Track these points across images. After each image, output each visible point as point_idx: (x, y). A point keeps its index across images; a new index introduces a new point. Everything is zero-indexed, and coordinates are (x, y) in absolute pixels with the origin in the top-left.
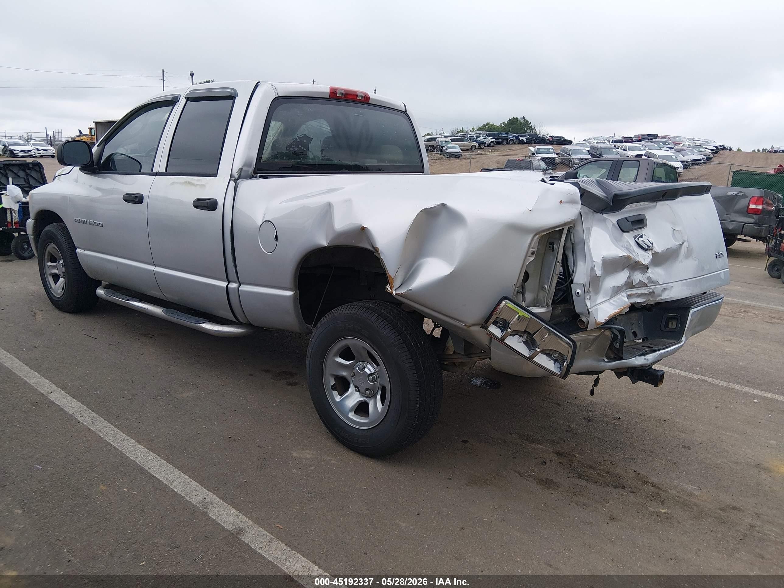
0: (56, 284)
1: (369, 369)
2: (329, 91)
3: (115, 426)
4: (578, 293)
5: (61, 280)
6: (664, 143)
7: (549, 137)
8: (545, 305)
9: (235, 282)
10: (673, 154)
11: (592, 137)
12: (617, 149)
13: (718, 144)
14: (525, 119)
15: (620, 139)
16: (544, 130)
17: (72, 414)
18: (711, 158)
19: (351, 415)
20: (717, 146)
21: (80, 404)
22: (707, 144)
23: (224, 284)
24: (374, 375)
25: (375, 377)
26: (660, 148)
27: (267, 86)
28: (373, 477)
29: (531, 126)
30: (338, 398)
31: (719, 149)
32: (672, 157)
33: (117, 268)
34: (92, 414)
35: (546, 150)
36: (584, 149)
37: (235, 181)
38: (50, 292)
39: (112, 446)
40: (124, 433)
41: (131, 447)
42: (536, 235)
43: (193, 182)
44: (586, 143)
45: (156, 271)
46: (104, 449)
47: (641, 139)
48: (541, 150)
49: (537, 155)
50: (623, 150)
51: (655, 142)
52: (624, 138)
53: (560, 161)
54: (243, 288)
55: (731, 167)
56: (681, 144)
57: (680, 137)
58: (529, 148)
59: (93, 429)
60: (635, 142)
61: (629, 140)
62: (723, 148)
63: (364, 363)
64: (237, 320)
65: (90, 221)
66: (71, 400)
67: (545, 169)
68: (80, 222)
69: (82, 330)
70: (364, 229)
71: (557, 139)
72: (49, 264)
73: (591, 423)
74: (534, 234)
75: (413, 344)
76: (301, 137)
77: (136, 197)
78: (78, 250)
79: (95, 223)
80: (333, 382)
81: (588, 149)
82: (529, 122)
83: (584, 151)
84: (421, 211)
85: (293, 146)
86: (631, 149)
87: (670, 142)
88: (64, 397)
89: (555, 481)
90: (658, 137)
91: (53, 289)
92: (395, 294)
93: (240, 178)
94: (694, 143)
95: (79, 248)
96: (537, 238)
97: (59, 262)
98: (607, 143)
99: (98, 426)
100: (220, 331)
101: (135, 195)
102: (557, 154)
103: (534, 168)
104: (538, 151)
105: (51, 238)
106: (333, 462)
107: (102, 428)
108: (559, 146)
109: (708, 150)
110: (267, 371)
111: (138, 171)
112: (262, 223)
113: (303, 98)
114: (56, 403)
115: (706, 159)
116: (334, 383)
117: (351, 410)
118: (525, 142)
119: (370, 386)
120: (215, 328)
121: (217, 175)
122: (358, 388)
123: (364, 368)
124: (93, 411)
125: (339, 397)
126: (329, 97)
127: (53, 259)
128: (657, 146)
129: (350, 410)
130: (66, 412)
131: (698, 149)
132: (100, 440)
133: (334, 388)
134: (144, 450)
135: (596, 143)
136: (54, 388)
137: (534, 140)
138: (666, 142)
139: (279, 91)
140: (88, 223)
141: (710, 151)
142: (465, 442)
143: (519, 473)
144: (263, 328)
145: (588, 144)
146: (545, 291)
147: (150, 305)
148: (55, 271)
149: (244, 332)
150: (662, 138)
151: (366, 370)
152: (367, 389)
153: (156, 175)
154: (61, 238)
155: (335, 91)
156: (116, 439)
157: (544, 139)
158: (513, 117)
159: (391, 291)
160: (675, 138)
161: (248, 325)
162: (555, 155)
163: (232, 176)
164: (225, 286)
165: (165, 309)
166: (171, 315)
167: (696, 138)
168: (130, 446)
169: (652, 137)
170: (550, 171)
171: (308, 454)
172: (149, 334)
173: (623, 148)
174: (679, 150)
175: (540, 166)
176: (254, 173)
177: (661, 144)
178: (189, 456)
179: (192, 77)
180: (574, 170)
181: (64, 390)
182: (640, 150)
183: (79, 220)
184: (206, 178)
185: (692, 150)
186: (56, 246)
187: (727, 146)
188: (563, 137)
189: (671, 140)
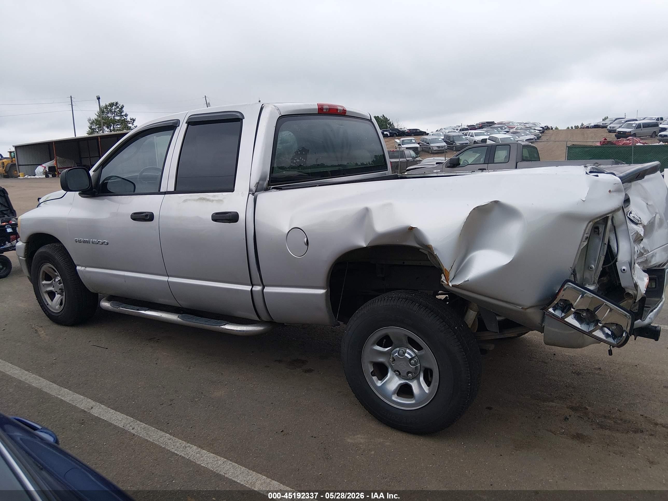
0: (52, 301)
1: (409, 354)
2: (317, 107)
3: (170, 434)
4: (624, 270)
5: (58, 296)
6: (501, 128)
7: (407, 130)
8: (592, 283)
9: (259, 285)
10: (511, 137)
11: (443, 128)
12: (466, 136)
13: (543, 125)
14: (385, 117)
15: (466, 127)
16: (400, 125)
17: (123, 427)
18: (540, 137)
19: (395, 398)
20: (543, 127)
21: (125, 416)
22: (535, 126)
23: (248, 288)
24: (415, 359)
25: (416, 361)
26: (499, 132)
27: (272, 107)
28: (431, 454)
29: (390, 122)
30: (379, 384)
31: (545, 129)
32: (511, 138)
33: (125, 281)
34: (142, 424)
35: (409, 141)
36: (439, 138)
37: (253, 194)
38: (47, 308)
39: (177, 455)
40: (182, 441)
41: (196, 454)
42: (590, 222)
43: (208, 198)
44: (440, 133)
45: (169, 281)
46: (172, 459)
47: (482, 126)
48: (405, 141)
49: (403, 146)
50: (471, 136)
51: (494, 128)
52: (469, 126)
53: (421, 149)
54: (267, 290)
55: (567, 143)
56: (514, 128)
57: (512, 123)
58: (395, 140)
59: (151, 440)
60: (478, 129)
61: (472, 128)
62: (547, 128)
63: (403, 349)
64: (259, 319)
65: (93, 240)
66: (115, 413)
67: (415, 156)
68: (81, 242)
69: (90, 342)
70: (412, 230)
71: (414, 131)
72: (44, 282)
73: (581, 376)
74: (589, 221)
75: (456, 328)
76: (301, 149)
77: (147, 215)
78: (78, 268)
79: (99, 241)
80: (371, 369)
81: (443, 138)
82: (388, 119)
83: (439, 139)
84: (474, 209)
85: (295, 158)
86: (477, 135)
87: (506, 126)
88: (106, 411)
89: (584, 434)
90: (495, 123)
91: (49, 305)
92: (451, 286)
93: (257, 191)
94: (525, 126)
95: (79, 265)
96: (591, 225)
97: (55, 279)
98: (457, 132)
99: (154, 437)
100: (244, 331)
101: (145, 214)
102: (419, 144)
103: (406, 157)
104: (403, 143)
105: (46, 258)
106: (388, 444)
107: (159, 437)
108: (417, 137)
109: (537, 131)
110: (280, 361)
111: (132, 192)
112: (290, 231)
113: (299, 115)
114: (102, 418)
115: (536, 138)
116: (373, 369)
117: (394, 393)
118: (389, 135)
119: (412, 369)
120: (238, 328)
121: (234, 190)
122: (398, 371)
123: (404, 353)
124: (141, 421)
125: (380, 381)
126: (317, 113)
127: (48, 278)
128: (496, 131)
129: (392, 393)
130: (116, 426)
131: (529, 131)
132: (163, 450)
133: (373, 374)
134: (210, 455)
135: (448, 132)
136: (93, 403)
137: (396, 133)
138: (503, 127)
139: (281, 111)
140: (91, 242)
141: (538, 131)
142: (490, 408)
143: (551, 431)
144: (284, 324)
145: (441, 133)
146: (592, 271)
147: (164, 313)
148: (51, 288)
149: (263, 329)
150: (498, 124)
151: (406, 355)
152: (408, 373)
153: (165, 194)
154: (58, 258)
155: (322, 107)
156: (178, 447)
157: (403, 132)
158: (375, 116)
159: (447, 283)
160: (509, 123)
161: (271, 323)
162: (417, 144)
163: (250, 190)
164: (250, 289)
165: (180, 315)
166: (188, 320)
167: (525, 122)
168: (195, 452)
169: (490, 124)
170: (419, 158)
171: (360, 439)
172: (154, 338)
173: (470, 135)
174: (514, 133)
175: (411, 155)
176: (268, 186)
177: (499, 129)
178: (255, 455)
179: (99, 101)
180: (456, 156)
181: (102, 403)
182: (484, 135)
183: (80, 240)
184: (222, 194)
185: (524, 132)
186: (54, 266)
187: (549, 126)
188: (418, 129)
189: (506, 125)
